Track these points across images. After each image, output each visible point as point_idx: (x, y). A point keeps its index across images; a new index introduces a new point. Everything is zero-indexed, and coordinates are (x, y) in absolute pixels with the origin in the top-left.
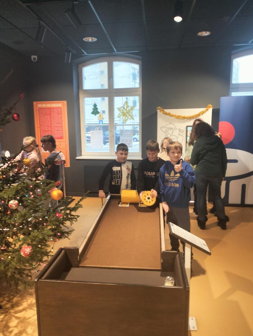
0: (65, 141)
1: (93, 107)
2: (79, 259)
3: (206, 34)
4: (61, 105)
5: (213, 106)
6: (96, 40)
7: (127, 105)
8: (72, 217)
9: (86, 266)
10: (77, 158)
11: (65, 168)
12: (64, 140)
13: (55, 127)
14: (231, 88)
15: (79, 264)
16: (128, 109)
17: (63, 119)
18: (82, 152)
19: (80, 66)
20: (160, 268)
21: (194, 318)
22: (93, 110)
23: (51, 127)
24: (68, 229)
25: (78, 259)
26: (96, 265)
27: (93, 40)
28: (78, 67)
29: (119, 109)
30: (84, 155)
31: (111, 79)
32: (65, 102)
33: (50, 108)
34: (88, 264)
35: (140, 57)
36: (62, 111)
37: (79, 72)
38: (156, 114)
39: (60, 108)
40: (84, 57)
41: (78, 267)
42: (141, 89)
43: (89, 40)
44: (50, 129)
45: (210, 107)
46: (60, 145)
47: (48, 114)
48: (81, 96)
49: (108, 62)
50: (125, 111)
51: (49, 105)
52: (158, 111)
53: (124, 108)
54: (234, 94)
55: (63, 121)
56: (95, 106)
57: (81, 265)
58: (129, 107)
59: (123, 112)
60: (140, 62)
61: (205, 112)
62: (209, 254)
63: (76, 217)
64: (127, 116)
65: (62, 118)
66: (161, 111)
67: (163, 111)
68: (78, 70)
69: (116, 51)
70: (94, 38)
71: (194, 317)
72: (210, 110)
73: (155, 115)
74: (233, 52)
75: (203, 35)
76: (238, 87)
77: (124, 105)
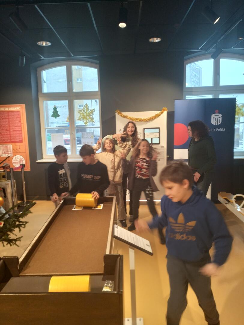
0: (25, 145)
1: (53, 110)
2: (19, 268)
3: (156, 40)
4: (19, 109)
5: (168, 109)
6: (50, 44)
7: (87, 108)
8: (21, 223)
9: (27, 274)
10: (37, 161)
11: (25, 172)
12: (23, 143)
13: (13, 130)
14: (184, 92)
15: (20, 273)
16: (88, 112)
17: (22, 123)
18: (43, 155)
19: (38, 69)
20: (102, 272)
21: (142, 319)
22: (53, 113)
23: (9, 131)
24: (16, 236)
25: (17, 268)
26: (38, 273)
27: (47, 44)
28: (36, 71)
29: (79, 112)
30: (45, 158)
31: (70, 82)
32: (24, 106)
33: (8, 112)
34: (29, 273)
35: (98, 62)
36: (20, 114)
37: (37, 75)
38: (114, 117)
39: (18, 111)
40: (42, 61)
41: (19, 276)
42: (99, 93)
43: (43, 44)
44: (8, 133)
45: (165, 110)
46: (20, 149)
47: (6, 118)
48: (40, 99)
49: (66, 67)
50: (85, 114)
51: (7, 109)
52: (116, 114)
53: (84, 111)
54: (188, 97)
55: (22, 125)
56: (55, 109)
57: (21, 274)
58: (90, 110)
59: (83, 115)
60: (98, 66)
61: (161, 114)
62: (151, 254)
63: (25, 223)
64: (87, 119)
65: (20, 121)
66: (118, 114)
67: (121, 114)
68: (36, 74)
69: (73, 55)
70: (48, 43)
71: (142, 317)
72: (165, 113)
73: (114, 119)
74: (185, 57)
75: (155, 42)
76: (192, 91)
77: (84, 109)
